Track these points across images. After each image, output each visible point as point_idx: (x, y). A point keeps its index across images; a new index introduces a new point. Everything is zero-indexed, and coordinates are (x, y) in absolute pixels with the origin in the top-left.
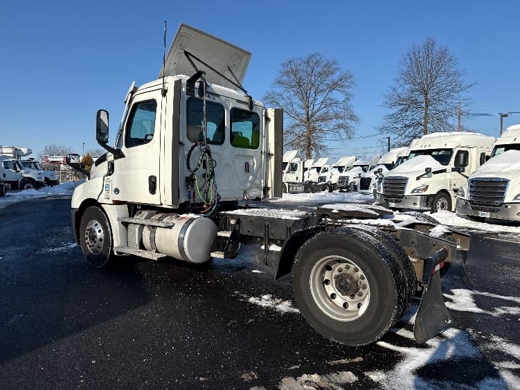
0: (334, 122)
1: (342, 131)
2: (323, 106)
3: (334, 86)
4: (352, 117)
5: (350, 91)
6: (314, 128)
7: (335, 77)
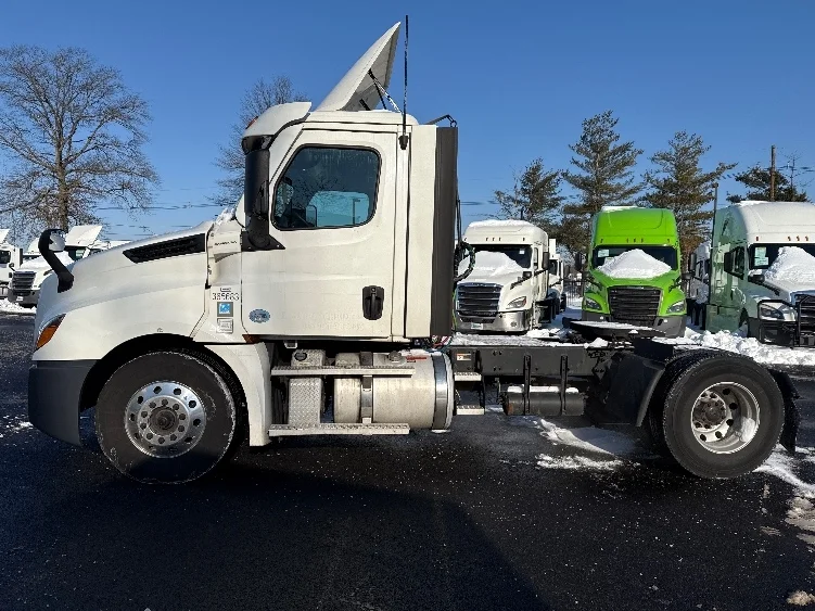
0: (114, 179)
1: (128, 193)
2: (90, 146)
3: (112, 114)
4: (146, 174)
5: (141, 128)
6: (76, 184)
7: (115, 99)
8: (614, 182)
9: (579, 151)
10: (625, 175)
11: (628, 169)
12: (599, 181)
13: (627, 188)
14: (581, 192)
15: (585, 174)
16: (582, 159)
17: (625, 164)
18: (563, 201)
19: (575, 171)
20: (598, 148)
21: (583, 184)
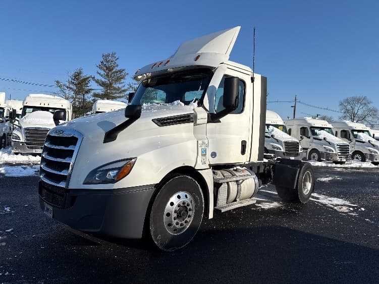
8: (116, 85)
9: (101, 68)
10: (122, 83)
11: (122, 80)
12: (111, 84)
13: (123, 89)
14: (102, 88)
15: (103, 80)
16: (102, 72)
17: (121, 78)
18: (92, 91)
19: (98, 77)
20: (109, 69)
21: (103, 84)
